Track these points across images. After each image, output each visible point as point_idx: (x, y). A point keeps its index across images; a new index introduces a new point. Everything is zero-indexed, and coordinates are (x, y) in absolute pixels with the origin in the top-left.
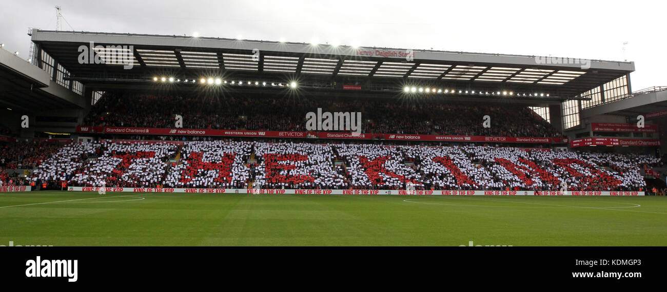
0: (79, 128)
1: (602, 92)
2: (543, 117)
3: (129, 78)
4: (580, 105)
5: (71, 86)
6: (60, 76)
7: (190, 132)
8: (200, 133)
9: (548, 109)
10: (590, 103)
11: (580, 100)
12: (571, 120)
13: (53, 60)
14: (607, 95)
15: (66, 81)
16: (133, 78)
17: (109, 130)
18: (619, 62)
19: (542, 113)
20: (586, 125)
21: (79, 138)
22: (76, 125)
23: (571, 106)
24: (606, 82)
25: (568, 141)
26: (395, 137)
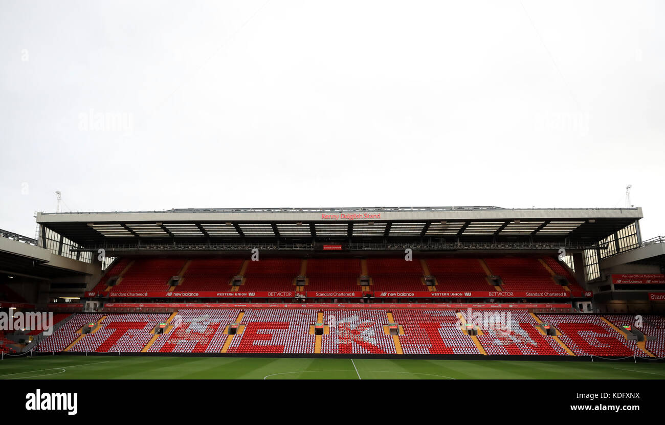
0: (87, 292)
1: (617, 240)
2: (569, 266)
3: (125, 248)
4: (599, 255)
5: (78, 256)
6: (66, 250)
7: (185, 294)
8: (194, 295)
9: (572, 256)
10: (607, 252)
11: (598, 249)
12: (593, 272)
13: (59, 236)
14: (622, 244)
15: (73, 253)
16: (128, 248)
17: (113, 294)
18: (620, 209)
19: (569, 262)
20: (607, 277)
21: (87, 302)
22: (85, 290)
23: (592, 256)
24: (619, 230)
25: (592, 294)
26: (387, 294)
